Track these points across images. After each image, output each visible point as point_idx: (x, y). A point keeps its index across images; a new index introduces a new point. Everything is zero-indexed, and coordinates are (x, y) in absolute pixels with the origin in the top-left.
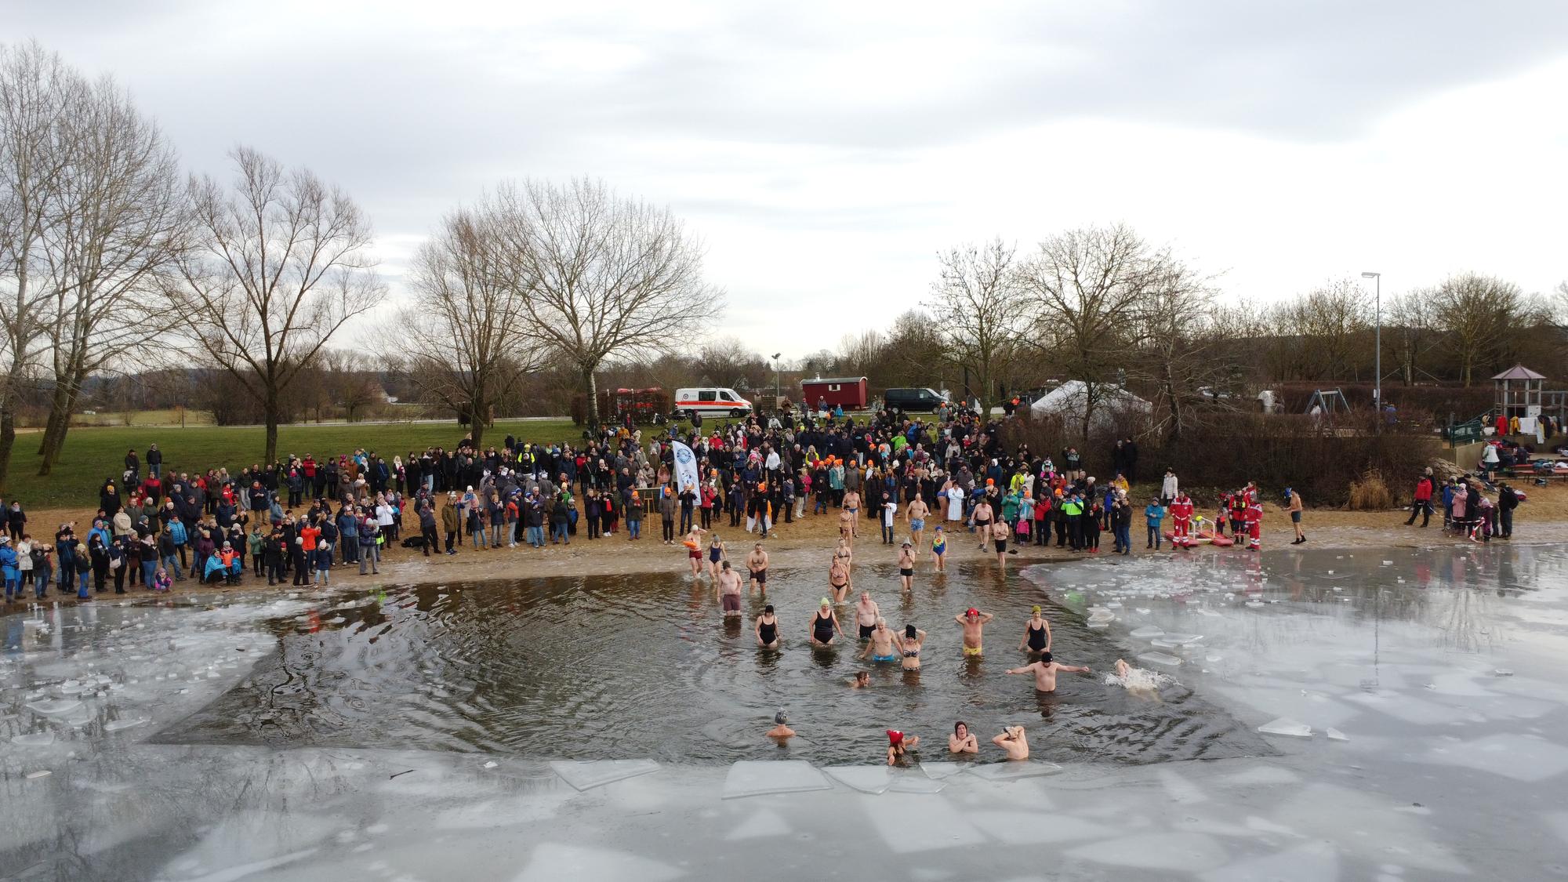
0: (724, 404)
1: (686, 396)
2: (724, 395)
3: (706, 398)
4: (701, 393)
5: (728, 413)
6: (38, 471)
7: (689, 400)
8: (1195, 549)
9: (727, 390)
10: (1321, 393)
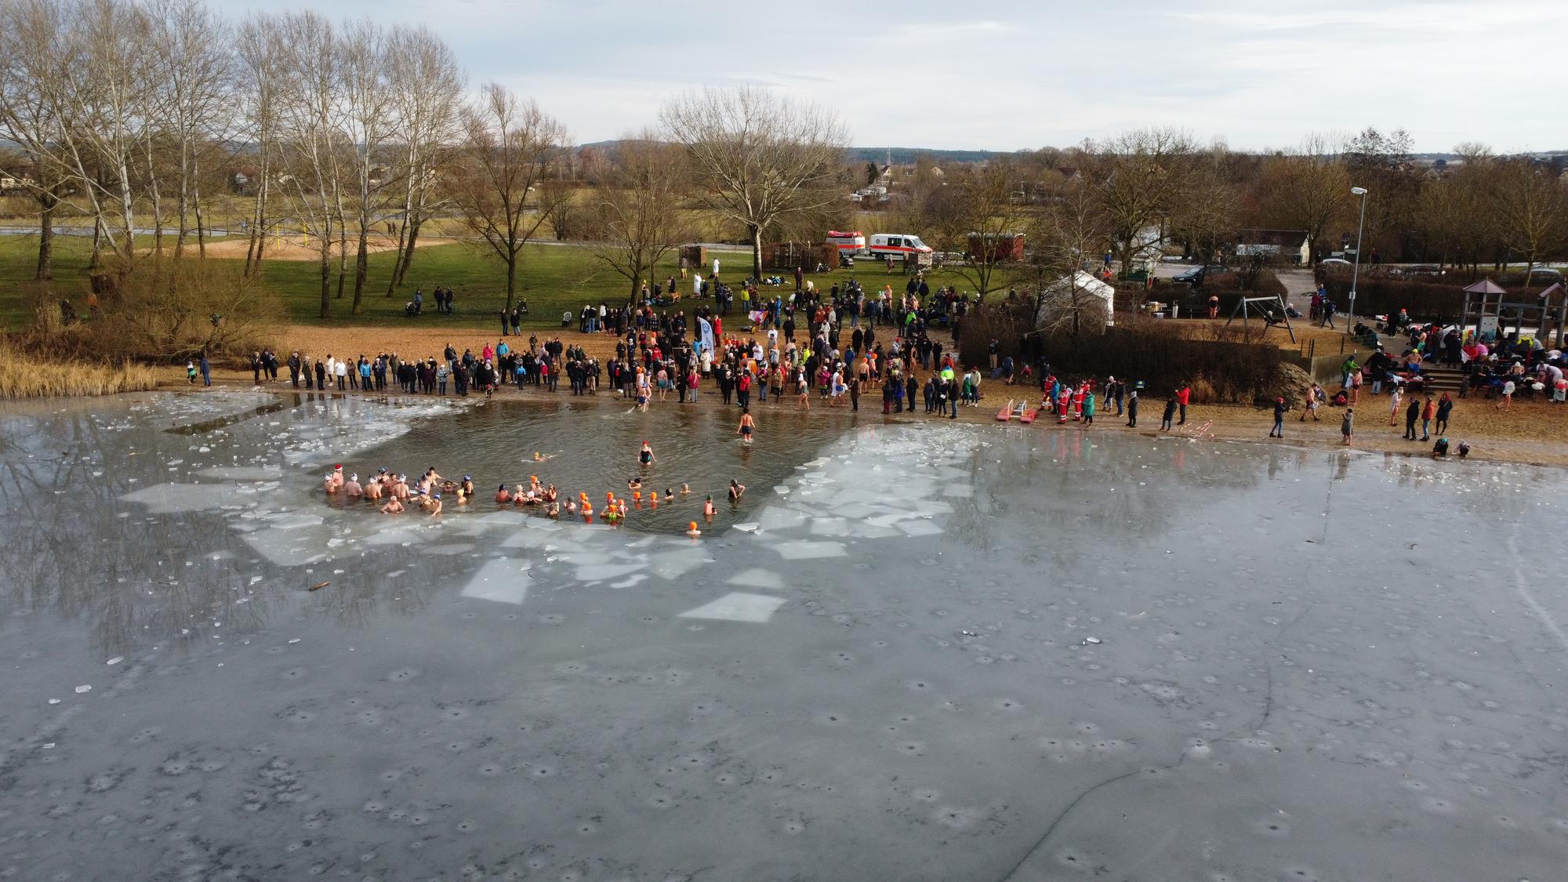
0: (906, 250)
1: (878, 241)
2: (908, 242)
3: (894, 243)
4: (890, 239)
6: (385, 294)
7: (880, 244)
9: (910, 237)
10: (1246, 300)
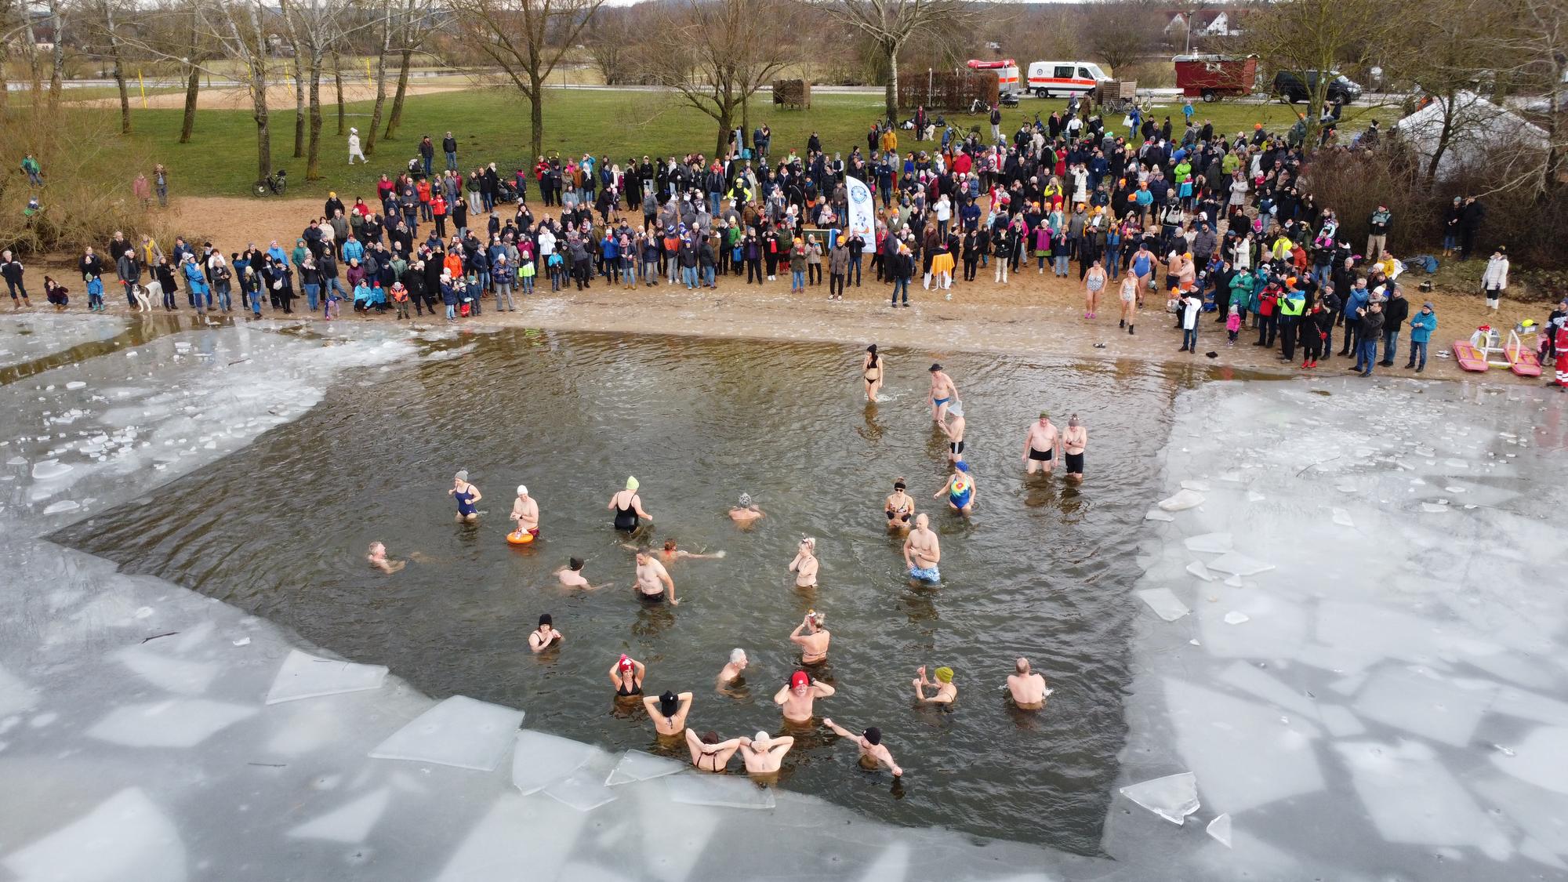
0: (1082, 82)
1: (1040, 71)
2: (1084, 72)
3: (1063, 74)
4: (1056, 68)
5: (1083, 93)
7: (1044, 76)
8: (1476, 377)
9: (1087, 65)
